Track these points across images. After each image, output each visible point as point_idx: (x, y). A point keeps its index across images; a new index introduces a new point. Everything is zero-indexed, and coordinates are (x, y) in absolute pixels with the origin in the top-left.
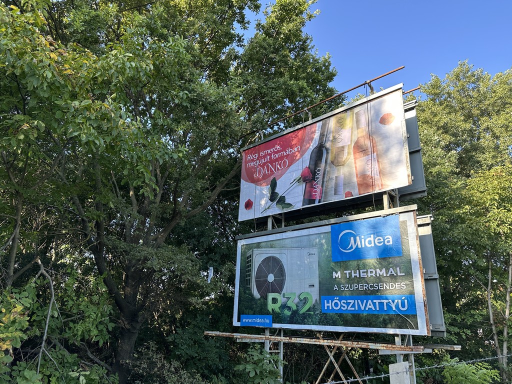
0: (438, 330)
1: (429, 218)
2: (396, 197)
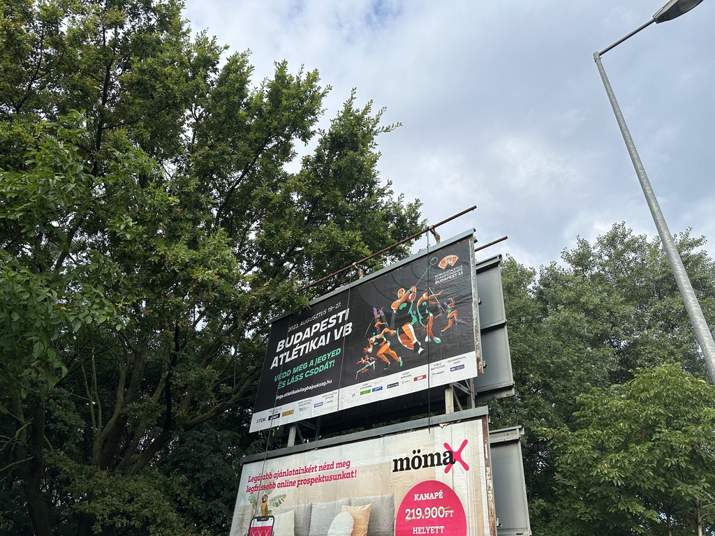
1: (518, 430)
2: (470, 395)
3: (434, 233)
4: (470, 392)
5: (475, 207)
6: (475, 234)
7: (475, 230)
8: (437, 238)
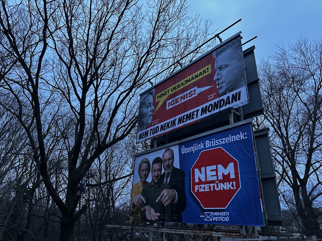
0: (278, 220)
1: (267, 129)
2: (241, 116)
3: (219, 37)
4: (241, 114)
5: (241, 20)
6: (241, 35)
7: (241, 32)
8: (220, 40)
